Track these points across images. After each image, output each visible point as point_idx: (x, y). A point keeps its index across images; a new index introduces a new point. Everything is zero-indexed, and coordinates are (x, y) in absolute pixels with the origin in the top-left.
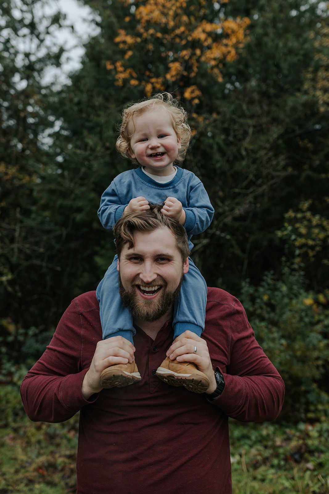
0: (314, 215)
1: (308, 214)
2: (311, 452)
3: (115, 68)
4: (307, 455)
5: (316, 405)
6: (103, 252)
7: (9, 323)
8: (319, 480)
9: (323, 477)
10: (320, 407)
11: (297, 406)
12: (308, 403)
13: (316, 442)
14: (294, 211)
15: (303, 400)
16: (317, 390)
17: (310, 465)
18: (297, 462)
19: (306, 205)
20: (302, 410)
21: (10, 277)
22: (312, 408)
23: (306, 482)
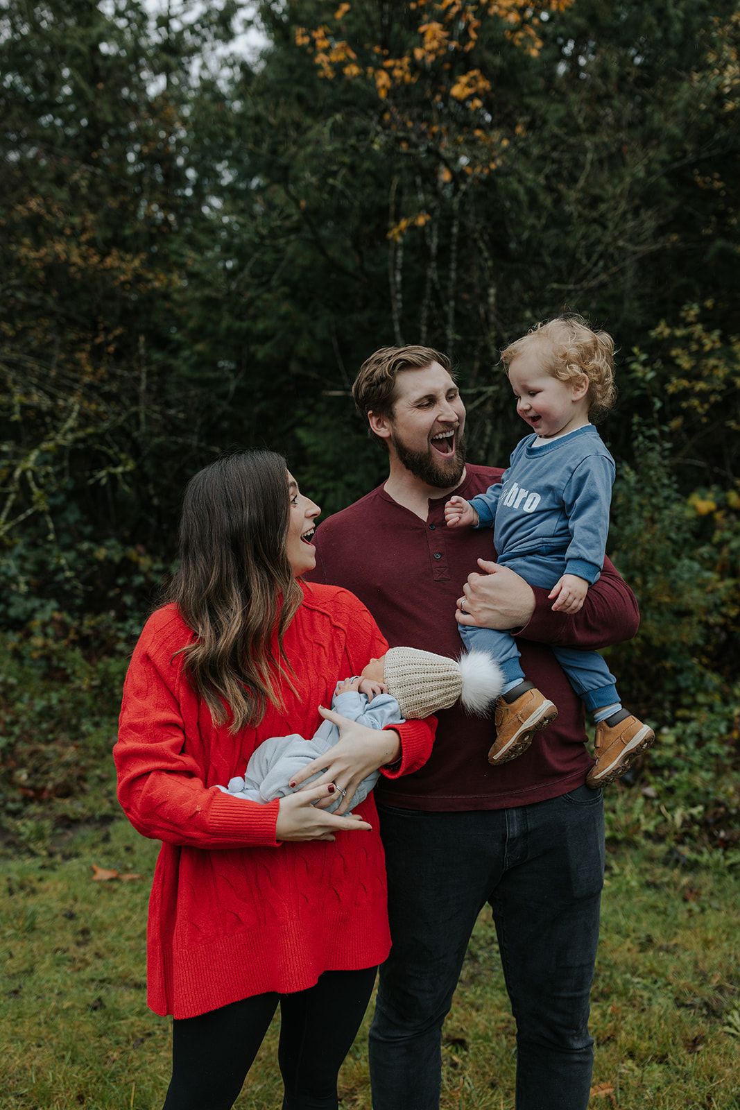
0: (708, 330)
1: (698, 329)
2: (657, 770)
3: (313, 43)
4: (646, 773)
5: (693, 695)
6: (311, 419)
7: (139, 555)
8: (660, 813)
9: (668, 810)
10: (701, 698)
11: (659, 696)
12: (678, 691)
13: (669, 753)
14: (668, 325)
15: (669, 686)
16: (699, 669)
17: (650, 791)
18: (628, 785)
19: (693, 311)
20: (667, 705)
21: (130, 466)
22: (686, 700)
23: (635, 816)
